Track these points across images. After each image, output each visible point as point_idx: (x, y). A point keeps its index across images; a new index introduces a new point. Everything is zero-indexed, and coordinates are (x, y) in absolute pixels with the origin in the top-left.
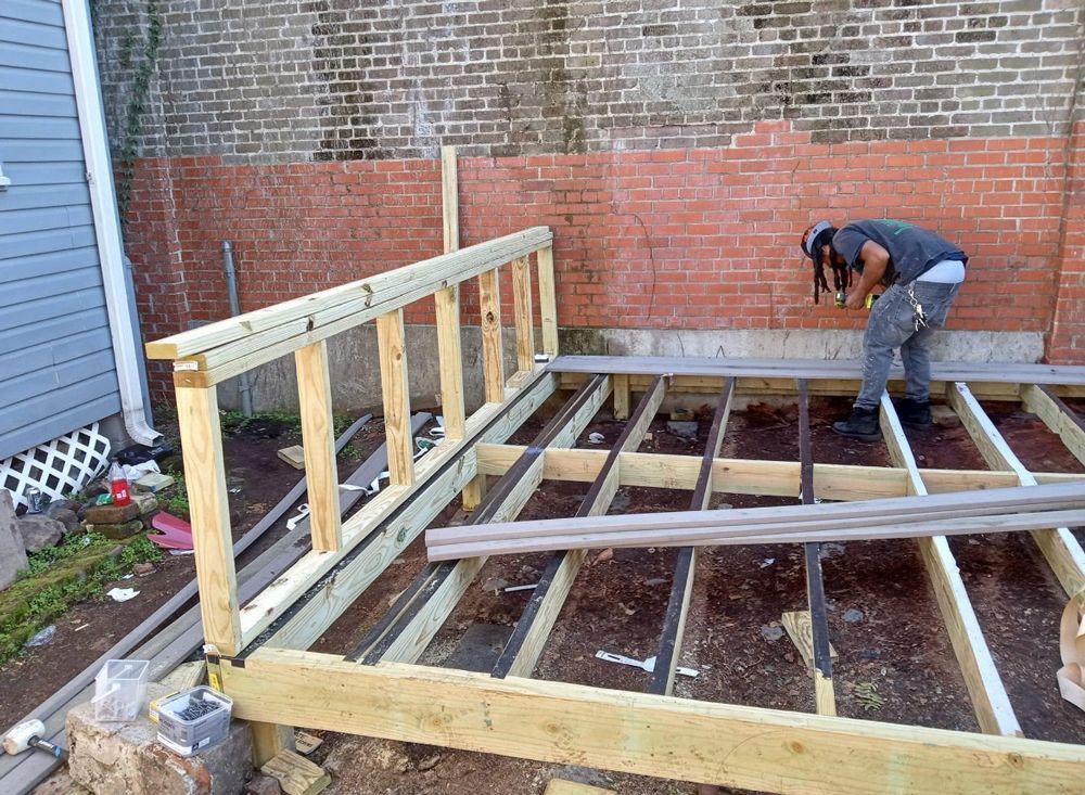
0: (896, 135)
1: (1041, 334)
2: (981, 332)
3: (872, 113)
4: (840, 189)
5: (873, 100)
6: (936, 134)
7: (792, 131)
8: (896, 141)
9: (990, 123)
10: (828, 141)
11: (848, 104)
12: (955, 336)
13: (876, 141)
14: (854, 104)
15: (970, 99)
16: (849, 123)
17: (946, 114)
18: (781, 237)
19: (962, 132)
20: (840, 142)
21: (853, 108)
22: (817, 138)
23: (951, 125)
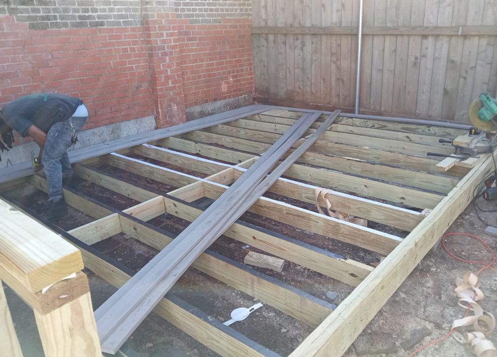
0: (74, 25)
1: (153, 116)
2: (132, 120)
3: (58, 13)
4: (52, 56)
5: (57, 5)
6: (92, 24)
7: (16, 22)
8: (74, 28)
9: (113, 20)
10: (38, 28)
11: (45, 7)
12: (123, 125)
13: (64, 29)
14: (48, 7)
15: (102, 7)
16: (48, 18)
17: (93, 14)
18: (27, 86)
19: (102, 24)
20: (45, 29)
21: (48, 9)
22: (32, 27)
23: (97, 20)
